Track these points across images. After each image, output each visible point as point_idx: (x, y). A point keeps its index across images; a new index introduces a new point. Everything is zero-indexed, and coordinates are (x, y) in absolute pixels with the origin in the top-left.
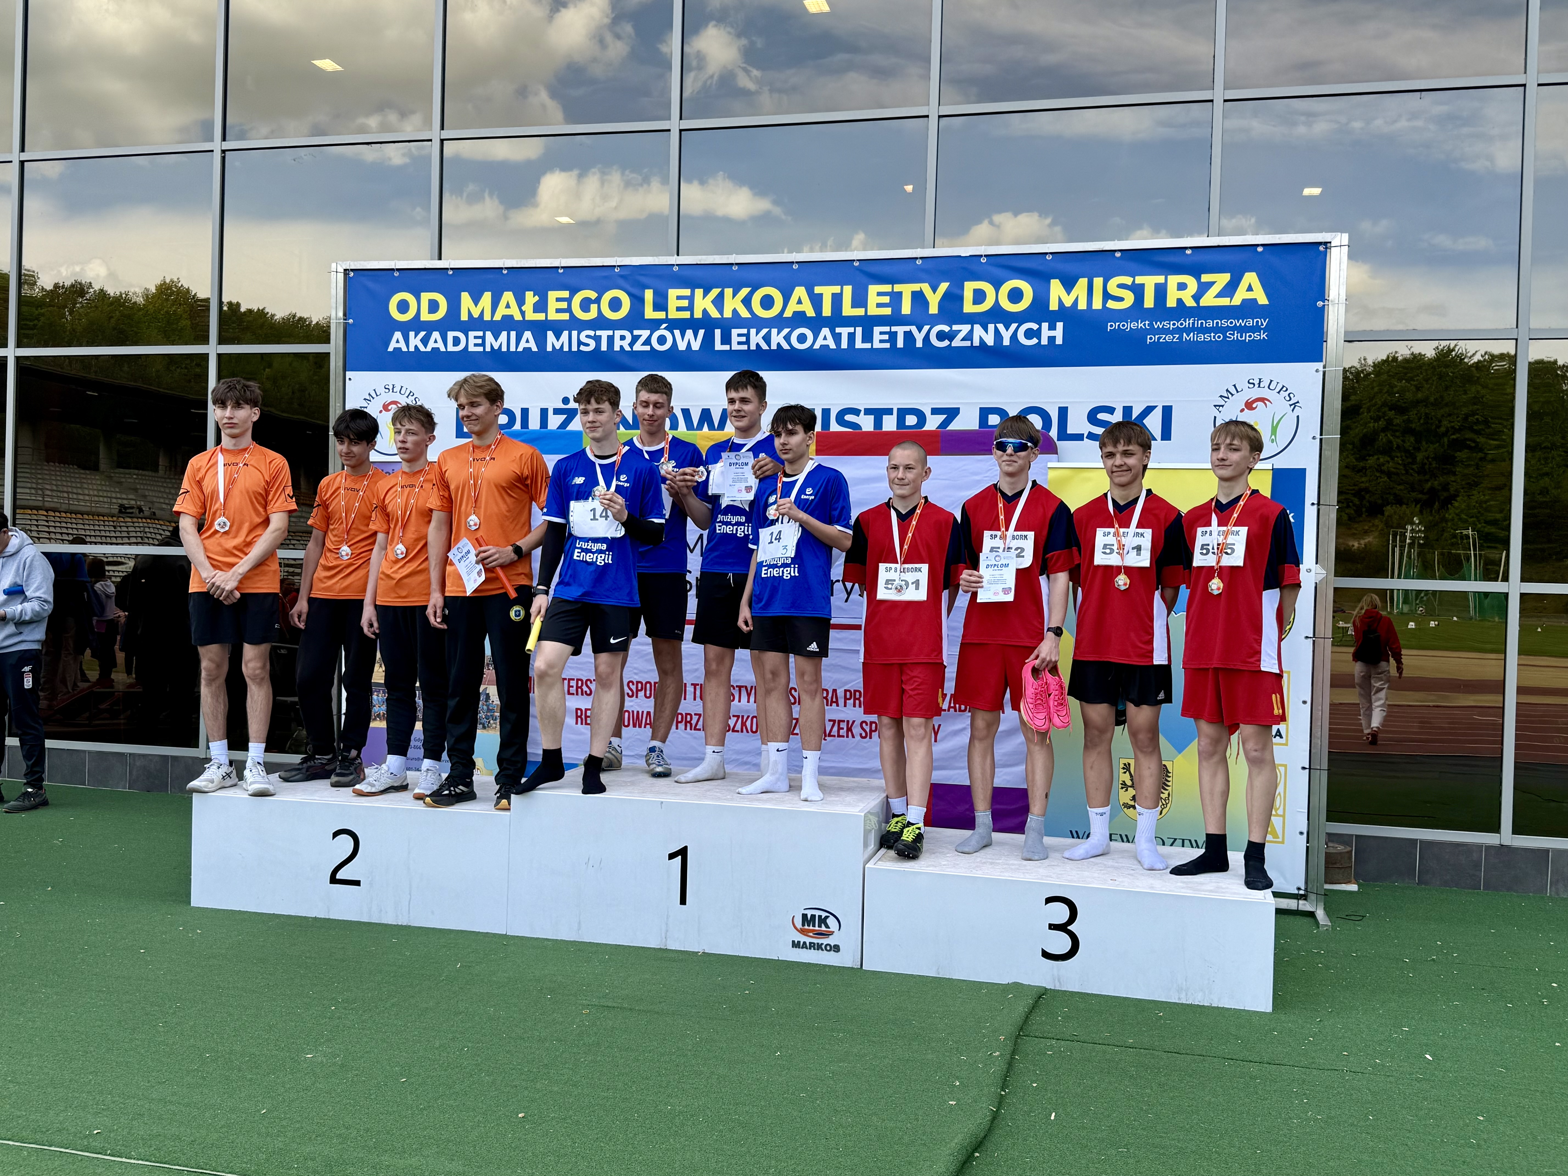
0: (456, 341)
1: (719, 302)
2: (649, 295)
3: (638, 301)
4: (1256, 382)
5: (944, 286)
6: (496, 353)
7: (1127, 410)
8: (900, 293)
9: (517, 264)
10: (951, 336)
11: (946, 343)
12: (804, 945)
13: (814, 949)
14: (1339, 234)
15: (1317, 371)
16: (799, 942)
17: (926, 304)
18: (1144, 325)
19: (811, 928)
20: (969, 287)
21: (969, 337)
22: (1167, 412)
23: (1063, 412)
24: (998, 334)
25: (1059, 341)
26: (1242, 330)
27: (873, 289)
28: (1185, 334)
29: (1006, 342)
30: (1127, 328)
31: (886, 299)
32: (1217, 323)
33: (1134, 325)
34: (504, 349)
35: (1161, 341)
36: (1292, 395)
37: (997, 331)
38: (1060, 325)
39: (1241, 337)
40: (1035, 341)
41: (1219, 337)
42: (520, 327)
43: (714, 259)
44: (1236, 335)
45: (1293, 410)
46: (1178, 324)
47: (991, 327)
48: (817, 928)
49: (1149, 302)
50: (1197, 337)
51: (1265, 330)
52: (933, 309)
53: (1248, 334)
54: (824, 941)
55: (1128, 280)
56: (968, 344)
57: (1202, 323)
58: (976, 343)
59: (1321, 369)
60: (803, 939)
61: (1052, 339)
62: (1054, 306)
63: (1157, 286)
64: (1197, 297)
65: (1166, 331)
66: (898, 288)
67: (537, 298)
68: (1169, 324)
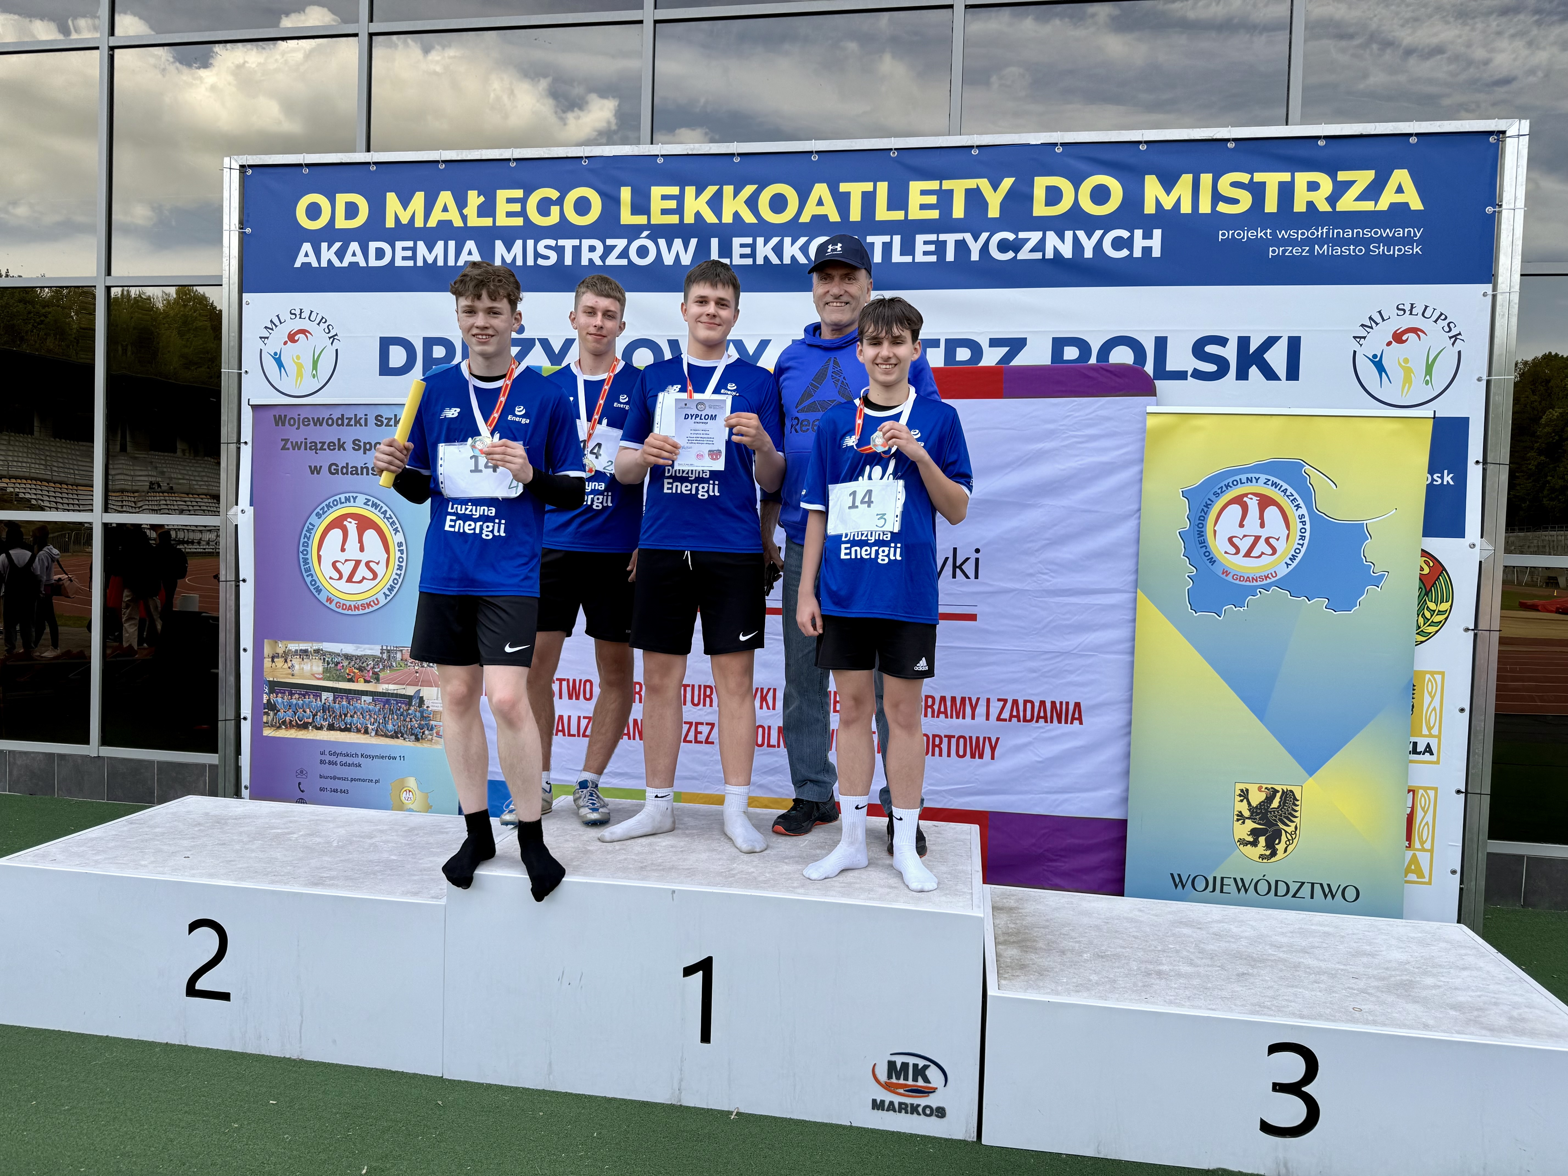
0: (380, 254)
1: (716, 203)
2: (626, 193)
3: (611, 202)
4: (1407, 308)
5: (1007, 183)
6: (430, 268)
7: (1244, 342)
8: (951, 192)
9: (458, 155)
10: (1016, 246)
11: (1010, 255)
12: (891, 1107)
13: (906, 1112)
14: (1517, 121)
15: (1485, 295)
16: (883, 1102)
17: (985, 205)
18: (1266, 234)
19: (902, 1081)
20: (1041, 184)
21: (1040, 247)
22: (1294, 344)
23: (1161, 343)
24: (1077, 245)
25: (1156, 253)
26: (1389, 242)
27: (915, 187)
28: (1316, 247)
29: (1088, 254)
30: (1243, 238)
31: (932, 199)
32: (1358, 233)
33: (1251, 234)
34: (440, 263)
35: (1286, 254)
36: (1452, 325)
37: (1076, 241)
38: (1157, 233)
39: (1389, 251)
40: (1125, 253)
41: (1360, 251)
42: (461, 235)
43: (710, 148)
44: (1382, 248)
45: (1453, 344)
46: (1308, 234)
47: (1069, 235)
48: (910, 1082)
49: (1271, 205)
50: (1333, 250)
51: (1419, 243)
52: (994, 212)
53: (1397, 248)
54: (922, 1101)
55: (1244, 178)
56: (1038, 256)
57: (1338, 233)
58: (1050, 254)
59: (1490, 292)
60: (888, 1097)
61: (1147, 250)
62: (1150, 208)
63: (1282, 185)
64: (1332, 200)
65: (1293, 243)
66: (947, 185)
67: (482, 199)
68: (1297, 233)
